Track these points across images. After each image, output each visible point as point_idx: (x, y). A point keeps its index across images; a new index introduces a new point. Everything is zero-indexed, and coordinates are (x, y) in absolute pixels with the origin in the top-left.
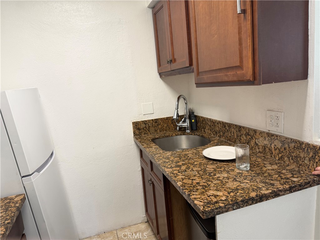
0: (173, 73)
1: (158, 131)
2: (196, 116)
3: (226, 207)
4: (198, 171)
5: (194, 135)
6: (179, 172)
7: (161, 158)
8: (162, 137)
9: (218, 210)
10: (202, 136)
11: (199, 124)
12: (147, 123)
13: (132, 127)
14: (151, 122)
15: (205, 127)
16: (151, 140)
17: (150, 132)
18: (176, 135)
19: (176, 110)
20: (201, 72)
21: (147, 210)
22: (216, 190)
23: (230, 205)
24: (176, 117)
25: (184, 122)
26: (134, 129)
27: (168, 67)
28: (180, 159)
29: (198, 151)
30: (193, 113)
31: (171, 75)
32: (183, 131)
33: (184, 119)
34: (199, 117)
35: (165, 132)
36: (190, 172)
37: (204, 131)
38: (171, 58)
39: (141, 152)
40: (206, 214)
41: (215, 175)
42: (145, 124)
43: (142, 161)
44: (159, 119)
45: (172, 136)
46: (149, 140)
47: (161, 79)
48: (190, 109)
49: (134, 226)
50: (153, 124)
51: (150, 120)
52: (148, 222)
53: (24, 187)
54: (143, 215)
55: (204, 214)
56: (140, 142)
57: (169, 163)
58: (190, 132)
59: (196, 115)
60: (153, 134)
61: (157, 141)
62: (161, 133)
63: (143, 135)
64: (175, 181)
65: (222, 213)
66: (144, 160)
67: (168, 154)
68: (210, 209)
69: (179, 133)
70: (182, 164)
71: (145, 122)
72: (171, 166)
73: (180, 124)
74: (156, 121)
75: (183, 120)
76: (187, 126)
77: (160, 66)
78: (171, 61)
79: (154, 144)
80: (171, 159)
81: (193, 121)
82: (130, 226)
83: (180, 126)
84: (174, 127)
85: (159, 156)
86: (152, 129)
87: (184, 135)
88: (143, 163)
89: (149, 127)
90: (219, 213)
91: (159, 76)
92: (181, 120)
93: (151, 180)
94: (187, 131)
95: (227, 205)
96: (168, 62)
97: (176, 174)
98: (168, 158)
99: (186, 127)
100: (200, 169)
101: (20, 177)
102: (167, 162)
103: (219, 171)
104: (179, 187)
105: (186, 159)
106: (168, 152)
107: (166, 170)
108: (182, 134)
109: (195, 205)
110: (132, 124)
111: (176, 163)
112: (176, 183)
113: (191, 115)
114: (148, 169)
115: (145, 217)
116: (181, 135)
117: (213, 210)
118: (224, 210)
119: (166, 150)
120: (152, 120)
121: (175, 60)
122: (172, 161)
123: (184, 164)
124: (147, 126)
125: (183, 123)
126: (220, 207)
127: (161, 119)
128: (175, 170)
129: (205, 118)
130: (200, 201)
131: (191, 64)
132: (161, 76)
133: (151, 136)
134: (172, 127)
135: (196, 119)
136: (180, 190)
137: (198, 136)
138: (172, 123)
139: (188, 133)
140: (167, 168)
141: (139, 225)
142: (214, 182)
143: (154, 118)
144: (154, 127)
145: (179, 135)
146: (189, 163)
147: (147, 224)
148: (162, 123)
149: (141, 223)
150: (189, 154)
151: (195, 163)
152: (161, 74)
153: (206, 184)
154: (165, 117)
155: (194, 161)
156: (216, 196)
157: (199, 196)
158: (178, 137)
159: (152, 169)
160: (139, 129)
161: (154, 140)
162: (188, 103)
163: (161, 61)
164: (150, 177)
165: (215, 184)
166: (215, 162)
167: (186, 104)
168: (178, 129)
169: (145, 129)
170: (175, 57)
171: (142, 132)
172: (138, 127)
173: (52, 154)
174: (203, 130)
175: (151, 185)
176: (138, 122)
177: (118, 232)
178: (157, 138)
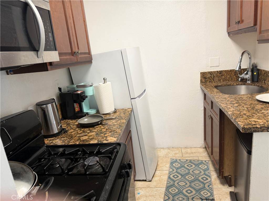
0: (239, 32)
1: (221, 80)
2: (258, 70)
3: (262, 128)
4: (247, 108)
5: (254, 85)
6: (232, 107)
7: (220, 98)
8: (224, 85)
9: (254, 129)
10: (261, 87)
11: (260, 77)
12: (213, 74)
13: (200, 76)
14: (216, 73)
15: (266, 79)
16: (214, 87)
17: (215, 81)
18: (237, 85)
19: (239, 63)
20: (263, 31)
21: (205, 139)
22: (258, 119)
23: (265, 127)
24: (238, 69)
25: (247, 74)
26: (201, 77)
27: (236, 27)
28: (235, 100)
29: (253, 96)
30: (256, 67)
31: (238, 33)
32: (245, 81)
33: (247, 72)
34: (261, 70)
35: (227, 81)
36: (241, 108)
37: (264, 83)
38: (239, 19)
39: (205, 95)
40: (244, 129)
41: (261, 111)
42: (211, 74)
43: (205, 102)
44: (223, 71)
45: (233, 85)
46: (213, 87)
47: (228, 38)
48: (254, 63)
49: (194, 148)
50: (218, 74)
51: (215, 71)
52: (205, 148)
53: (132, 105)
54: (202, 142)
55: (243, 129)
56: (205, 87)
57: (225, 101)
58: (251, 83)
59: (259, 68)
60: (217, 83)
61: (219, 88)
62: (224, 82)
63: (208, 83)
64: (227, 111)
65: (258, 131)
66: (206, 102)
67: (226, 96)
68: (248, 127)
69: (240, 83)
70: (236, 103)
71: (211, 73)
72: (227, 103)
73: (243, 76)
74: (221, 72)
75: (245, 73)
76: (249, 77)
77: (229, 26)
78: (239, 22)
79: (216, 89)
80: (227, 99)
81: (255, 73)
82: (191, 148)
83: (242, 77)
84: (236, 78)
85: (218, 97)
86: (216, 79)
87: (244, 85)
88: (206, 103)
89: (214, 77)
90: (256, 131)
91: (228, 35)
92: (244, 73)
93: (210, 116)
94: (248, 82)
95: (262, 127)
96: (236, 23)
97: (229, 108)
98: (225, 99)
99: (247, 78)
100: (250, 107)
101: (130, 99)
102: (224, 101)
103: (265, 109)
104: (229, 115)
105: (240, 100)
106: (227, 95)
107: (222, 105)
108: (243, 84)
109: (238, 124)
110: (200, 74)
111: (231, 101)
112: (228, 113)
113: (254, 68)
114: (209, 108)
115: (204, 144)
116: (241, 85)
117: (251, 128)
118: (260, 130)
119: (225, 94)
120: (217, 71)
121: (242, 21)
122: (228, 100)
123: (238, 103)
124: (212, 76)
125: (245, 75)
126: (257, 127)
127: (225, 71)
128: (229, 106)
129: (267, 71)
130: (242, 123)
131: (255, 24)
132: (229, 35)
133: (215, 84)
134: (234, 78)
135: (258, 72)
136: (230, 116)
137: (257, 86)
138: (235, 75)
139: (248, 84)
140: (223, 104)
141: (198, 148)
142: (258, 115)
143: (219, 70)
144: (219, 78)
145: (239, 85)
146: (242, 103)
147: (204, 149)
148: (225, 74)
149: (199, 148)
150: (244, 97)
151: (247, 103)
152: (230, 33)
153: (251, 115)
154: (229, 69)
155: (246, 102)
156: (255, 122)
157: (243, 120)
158: (238, 86)
159: (212, 108)
160: (205, 78)
161: (216, 87)
162: (252, 58)
163: (230, 23)
164: (210, 113)
165: (258, 116)
166: (265, 104)
167: (250, 58)
168: (240, 80)
169: (210, 78)
170: (243, 19)
171: (207, 81)
172: (204, 76)
173: (145, 90)
174: (263, 81)
175: (210, 119)
176: (205, 72)
177: (182, 149)
178: (220, 86)
